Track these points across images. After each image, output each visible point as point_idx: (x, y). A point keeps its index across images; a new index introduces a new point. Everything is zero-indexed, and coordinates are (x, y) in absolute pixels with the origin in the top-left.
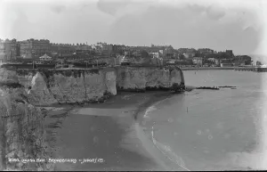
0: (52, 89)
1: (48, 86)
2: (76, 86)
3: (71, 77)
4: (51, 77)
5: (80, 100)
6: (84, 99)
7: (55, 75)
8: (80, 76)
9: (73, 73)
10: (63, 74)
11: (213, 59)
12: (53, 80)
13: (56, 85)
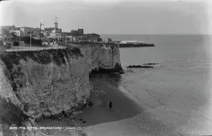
0: (22, 92)
1: (15, 88)
2: (60, 81)
3: (52, 64)
4: (15, 67)
5: (67, 108)
6: (72, 104)
7: (22, 61)
8: (64, 62)
9: (51, 56)
10: (35, 59)
11: (71, 37)
12: (20, 73)
13: (28, 84)
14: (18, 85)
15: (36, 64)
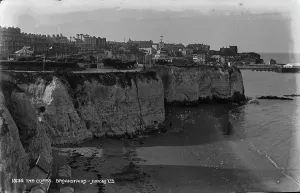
0: (83, 110)
1: (76, 106)
2: (125, 103)
3: (116, 86)
4: (79, 88)
5: (131, 130)
6: (138, 127)
7: (86, 82)
8: (130, 85)
9: (117, 78)
10: (100, 81)
11: (218, 57)
12: (83, 93)
13: (90, 103)
14: (80, 104)
15: (100, 85)
